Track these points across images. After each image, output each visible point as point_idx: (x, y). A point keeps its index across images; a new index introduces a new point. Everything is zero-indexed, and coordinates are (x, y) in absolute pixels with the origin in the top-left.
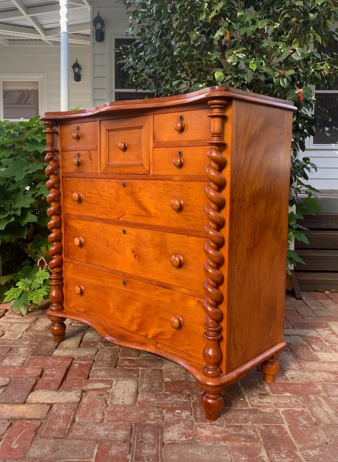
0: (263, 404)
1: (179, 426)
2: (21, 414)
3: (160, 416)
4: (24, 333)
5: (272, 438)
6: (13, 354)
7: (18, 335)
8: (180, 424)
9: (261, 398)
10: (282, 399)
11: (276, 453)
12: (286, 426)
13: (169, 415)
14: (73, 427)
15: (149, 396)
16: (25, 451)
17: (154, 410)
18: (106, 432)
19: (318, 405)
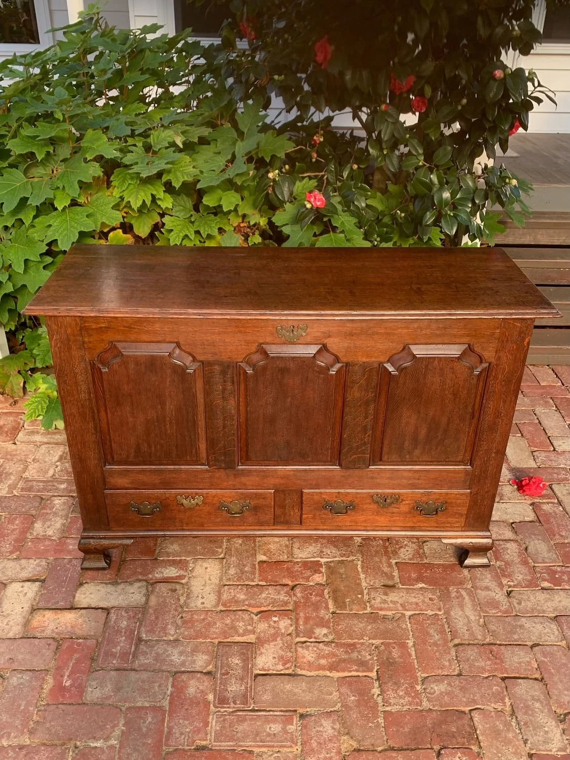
0: (386, 606)
1: (275, 645)
2: (69, 629)
3: (251, 628)
4: (57, 467)
5: (391, 664)
6: (45, 511)
7: (48, 469)
8: (276, 641)
9: (386, 594)
10: (413, 595)
11: (393, 690)
12: (410, 643)
13: (262, 625)
14: (138, 650)
15: (238, 590)
16: (81, 689)
17: (244, 616)
18: (182, 658)
19: (458, 604)
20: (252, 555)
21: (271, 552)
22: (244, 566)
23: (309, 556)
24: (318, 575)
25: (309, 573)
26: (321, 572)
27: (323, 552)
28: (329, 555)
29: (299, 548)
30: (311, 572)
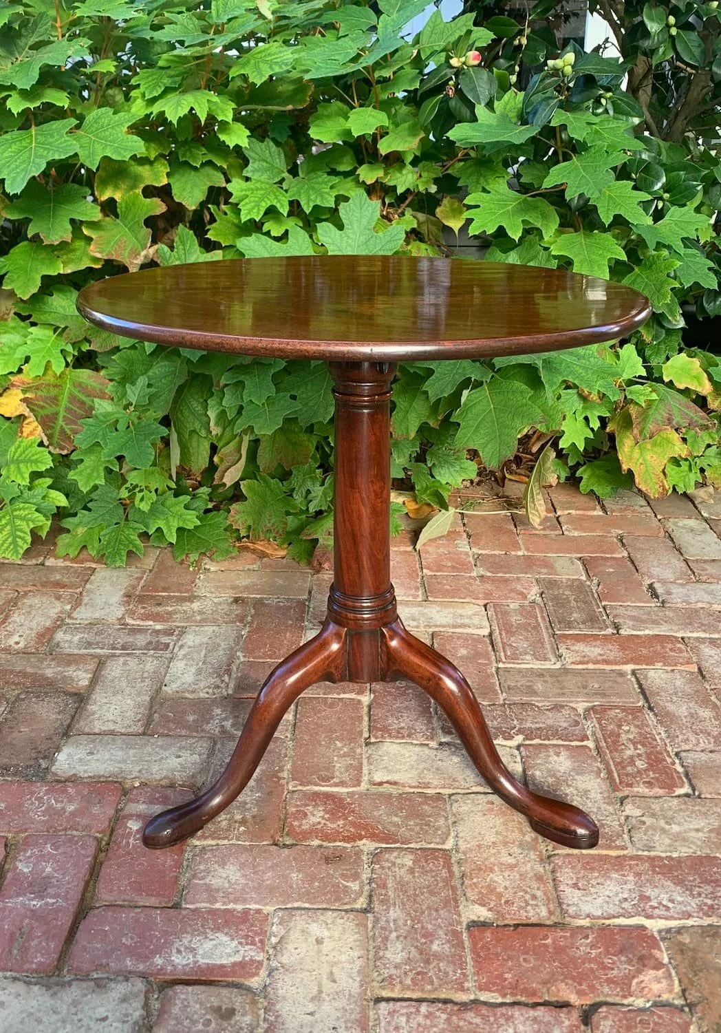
20: (446, 903)
21: (500, 896)
22: (430, 936)
23: (613, 910)
24: (652, 973)
25: (622, 967)
26: (658, 965)
27: (649, 899)
28: (668, 909)
29: (575, 886)
30: (630, 962)
